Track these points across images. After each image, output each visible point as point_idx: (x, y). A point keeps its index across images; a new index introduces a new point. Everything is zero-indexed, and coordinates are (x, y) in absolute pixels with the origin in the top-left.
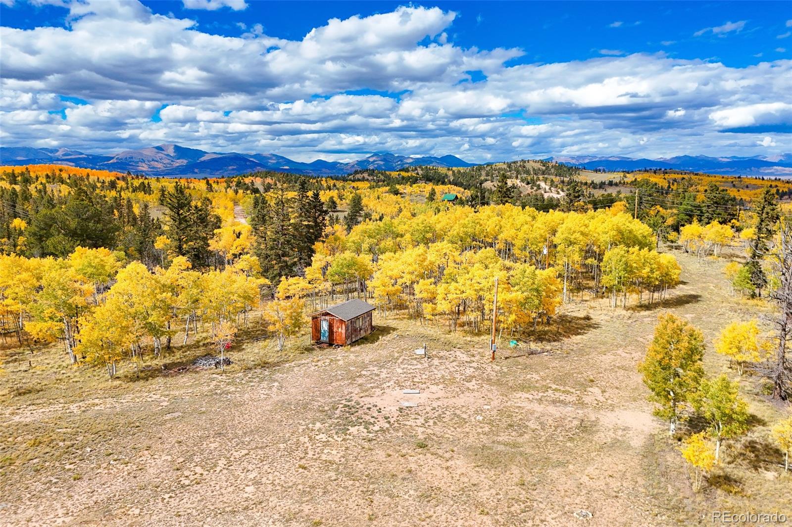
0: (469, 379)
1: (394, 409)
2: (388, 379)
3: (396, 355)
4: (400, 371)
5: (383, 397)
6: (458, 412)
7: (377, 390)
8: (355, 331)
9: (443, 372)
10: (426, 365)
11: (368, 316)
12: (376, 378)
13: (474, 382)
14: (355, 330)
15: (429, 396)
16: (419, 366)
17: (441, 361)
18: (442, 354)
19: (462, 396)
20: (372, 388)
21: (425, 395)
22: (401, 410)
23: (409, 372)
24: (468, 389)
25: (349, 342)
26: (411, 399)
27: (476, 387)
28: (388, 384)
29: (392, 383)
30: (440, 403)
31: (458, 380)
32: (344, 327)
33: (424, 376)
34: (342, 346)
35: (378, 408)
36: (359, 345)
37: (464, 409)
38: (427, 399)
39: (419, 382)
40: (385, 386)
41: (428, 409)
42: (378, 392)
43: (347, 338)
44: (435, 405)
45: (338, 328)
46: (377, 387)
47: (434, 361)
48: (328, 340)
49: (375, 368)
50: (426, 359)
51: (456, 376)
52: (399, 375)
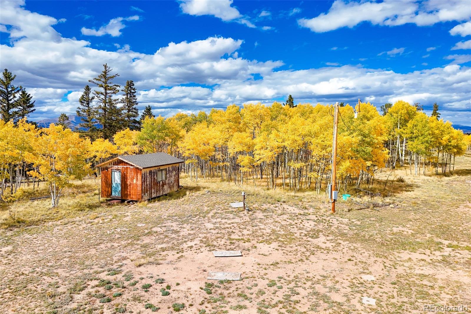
0: (315, 234)
1: (195, 286)
2: (190, 237)
3: (206, 209)
4: (210, 226)
5: (179, 265)
6: (319, 288)
7: (170, 253)
8: (156, 185)
9: (272, 226)
10: (247, 219)
11: (174, 169)
12: (173, 236)
13: (322, 238)
14: (157, 183)
15: (258, 260)
16: (237, 220)
17: (265, 214)
18: (265, 207)
19: (312, 258)
20: (163, 250)
21: (251, 259)
22: (209, 287)
23: (222, 226)
24: (318, 247)
25: (146, 197)
26: (229, 266)
27: (329, 245)
28: (190, 244)
29: (197, 241)
30: (280, 272)
31: (297, 235)
32: (139, 177)
33: (245, 232)
34: (136, 201)
35: (164, 285)
36: (159, 201)
37: (329, 283)
38: (256, 267)
39: (239, 240)
40: (185, 246)
41: (262, 284)
42: (172, 255)
43: (144, 191)
44: (273, 275)
45: (132, 179)
46: (173, 249)
47: (257, 214)
48: (120, 195)
49: (174, 224)
50: (246, 212)
51: (292, 230)
52: (208, 231)
